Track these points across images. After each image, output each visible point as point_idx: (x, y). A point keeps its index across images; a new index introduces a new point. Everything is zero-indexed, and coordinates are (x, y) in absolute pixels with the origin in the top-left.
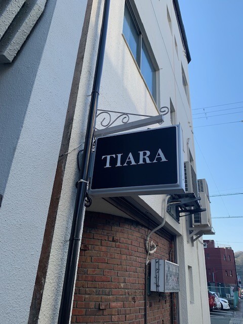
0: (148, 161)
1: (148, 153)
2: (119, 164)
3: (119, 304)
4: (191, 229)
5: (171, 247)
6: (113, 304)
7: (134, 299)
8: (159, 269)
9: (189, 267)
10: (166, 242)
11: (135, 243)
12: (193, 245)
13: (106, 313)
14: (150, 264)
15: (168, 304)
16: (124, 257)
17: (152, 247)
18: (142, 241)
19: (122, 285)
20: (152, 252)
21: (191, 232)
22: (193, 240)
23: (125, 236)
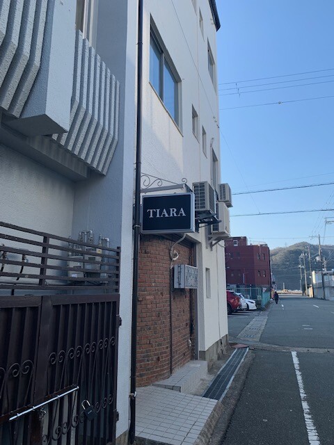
0: (175, 215)
1: (175, 210)
2: (158, 216)
3: (152, 297)
4: (210, 236)
5: (190, 253)
6: (148, 297)
7: (162, 294)
8: (180, 272)
9: (207, 269)
10: (186, 250)
11: (162, 253)
12: (212, 250)
13: (143, 303)
14: (173, 268)
15: (188, 299)
16: (154, 264)
17: (175, 255)
18: (167, 251)
19: (153, 284)
20: (175, 259)
21: (210, 239)
22: (212, 246)
23: (154, 248)
